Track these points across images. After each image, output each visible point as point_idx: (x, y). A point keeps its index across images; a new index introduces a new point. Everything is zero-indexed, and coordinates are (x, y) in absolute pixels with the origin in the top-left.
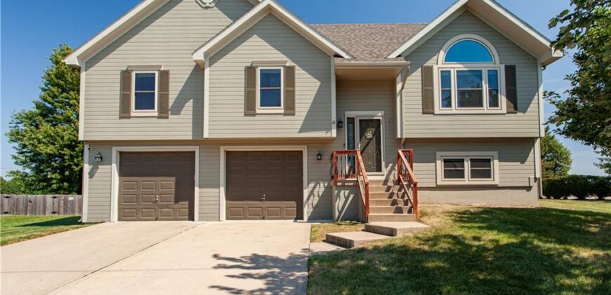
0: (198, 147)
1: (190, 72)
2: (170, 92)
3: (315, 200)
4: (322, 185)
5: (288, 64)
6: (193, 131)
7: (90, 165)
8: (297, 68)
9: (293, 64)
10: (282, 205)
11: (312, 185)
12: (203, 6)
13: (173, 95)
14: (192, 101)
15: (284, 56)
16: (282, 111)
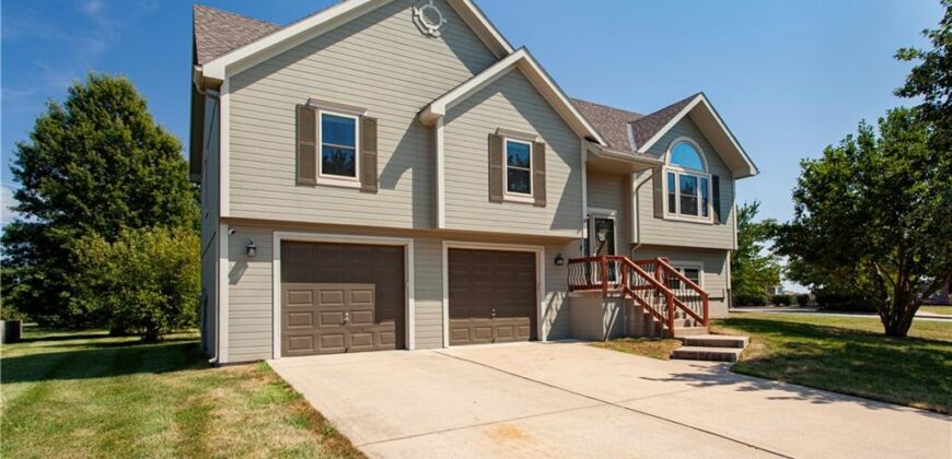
0: (412, 240)
1: (407, 127)
2: (379, 153)
3: (553, 315)
4: (560, 297)
5: (537, 140)
6: (414, 216)
7: (230, 260)
8: (547, 146)
9: (542, 141)
10: (515, 323)
11: (549, 296)
12: (425, 32)
13: (384, 157)
14: (410, 170)
15: (531, 127)
16: (532, 201)
